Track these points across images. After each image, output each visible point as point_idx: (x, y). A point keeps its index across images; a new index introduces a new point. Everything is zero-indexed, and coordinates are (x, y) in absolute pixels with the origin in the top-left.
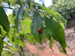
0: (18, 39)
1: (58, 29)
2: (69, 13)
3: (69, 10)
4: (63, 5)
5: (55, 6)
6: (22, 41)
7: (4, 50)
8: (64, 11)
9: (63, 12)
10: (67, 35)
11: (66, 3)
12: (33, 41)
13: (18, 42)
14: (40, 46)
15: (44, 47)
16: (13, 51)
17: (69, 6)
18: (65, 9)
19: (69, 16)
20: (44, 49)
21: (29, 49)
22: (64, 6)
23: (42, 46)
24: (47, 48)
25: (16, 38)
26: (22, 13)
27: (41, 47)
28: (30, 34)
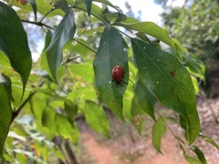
0: (58, 118)
1: (172, 74)
2: (214, 52)
3: (212, 45)
4: (196, 28)
5: (171, 33)
6: (69, 125)
7: (20, 154)
8: (200, 48)
9: (195, 49)
10: (211, 118)
11: (203, 25)
12: (103, 127)
13: (57, 128)
14: (127, 152)
15: (139, 154)
16: (45, 158)
17: (214, 31)
18: (202, 42)
19: (213, 60)
20: (140, 159)
21: (93, 158)
22: (197, 32)
23: (133, 151)
24: (149, 157)
25: (52, 116)
26: (68, 31)
27: (130, 155)
28: (94, 103)
